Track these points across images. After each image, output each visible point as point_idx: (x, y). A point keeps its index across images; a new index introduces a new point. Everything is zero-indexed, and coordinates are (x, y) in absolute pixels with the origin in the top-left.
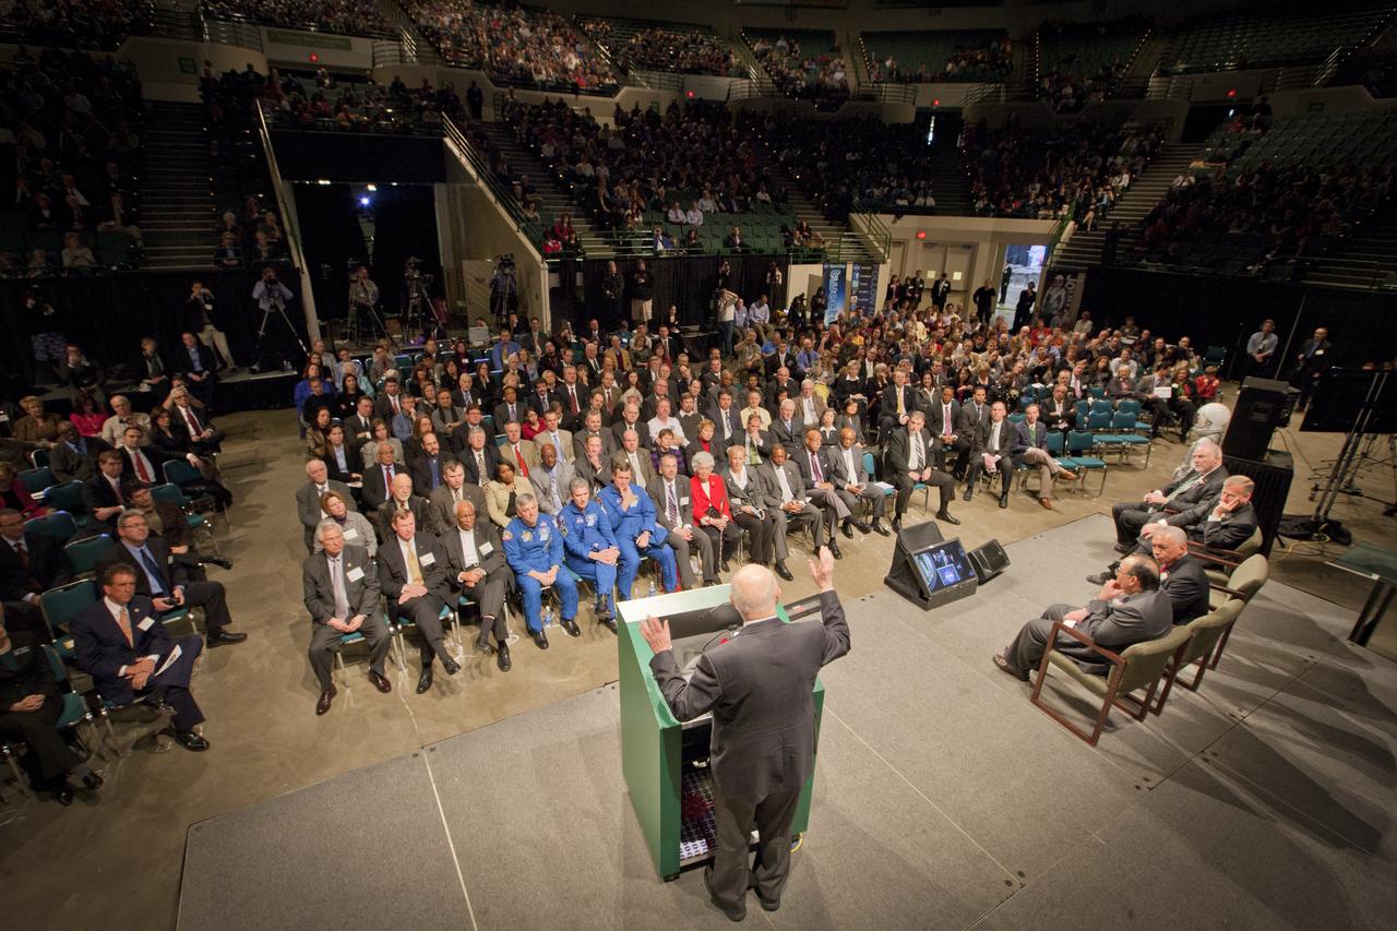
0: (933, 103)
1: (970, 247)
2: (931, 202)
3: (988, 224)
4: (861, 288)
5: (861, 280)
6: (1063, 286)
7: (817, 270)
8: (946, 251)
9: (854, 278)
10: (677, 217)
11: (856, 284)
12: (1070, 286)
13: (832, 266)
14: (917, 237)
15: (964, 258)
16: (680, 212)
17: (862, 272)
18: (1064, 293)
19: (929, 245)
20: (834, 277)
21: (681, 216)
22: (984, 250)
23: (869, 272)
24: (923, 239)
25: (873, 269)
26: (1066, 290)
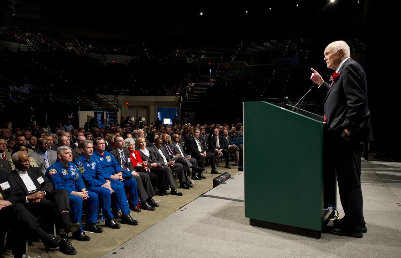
0: (112, 62)
1: (147, 108)
2: (127, 90)
3: (152, 99)
4: (111, 121)
5: (110, 118)
6: (188, 116)
7: (91, 114)
8: (137, 110)
9: (107, 117)
10: (14, 89)
11: (108, 119)
12: (190, 116)
13: (97, 111)
14: (125, 104)
15: (145, 112)
16: (15, 87)
17: (110, 114)
18: (189, 119)
19: (130, 107)
20: (99, 116)
21: (17, 89)
22: (152, 108)
23: (113, 114)
24: (127, 105)
25: (115, 113)
26: (189, 117)
